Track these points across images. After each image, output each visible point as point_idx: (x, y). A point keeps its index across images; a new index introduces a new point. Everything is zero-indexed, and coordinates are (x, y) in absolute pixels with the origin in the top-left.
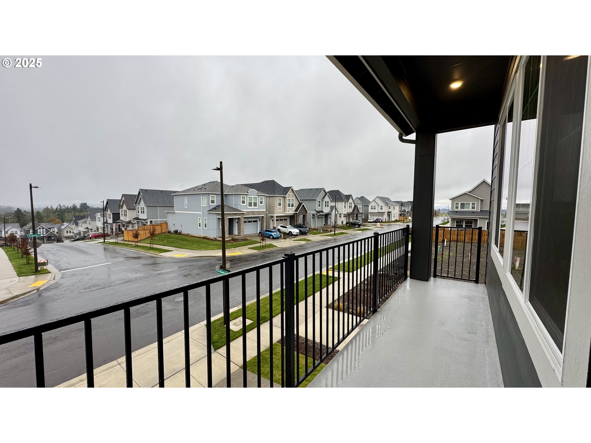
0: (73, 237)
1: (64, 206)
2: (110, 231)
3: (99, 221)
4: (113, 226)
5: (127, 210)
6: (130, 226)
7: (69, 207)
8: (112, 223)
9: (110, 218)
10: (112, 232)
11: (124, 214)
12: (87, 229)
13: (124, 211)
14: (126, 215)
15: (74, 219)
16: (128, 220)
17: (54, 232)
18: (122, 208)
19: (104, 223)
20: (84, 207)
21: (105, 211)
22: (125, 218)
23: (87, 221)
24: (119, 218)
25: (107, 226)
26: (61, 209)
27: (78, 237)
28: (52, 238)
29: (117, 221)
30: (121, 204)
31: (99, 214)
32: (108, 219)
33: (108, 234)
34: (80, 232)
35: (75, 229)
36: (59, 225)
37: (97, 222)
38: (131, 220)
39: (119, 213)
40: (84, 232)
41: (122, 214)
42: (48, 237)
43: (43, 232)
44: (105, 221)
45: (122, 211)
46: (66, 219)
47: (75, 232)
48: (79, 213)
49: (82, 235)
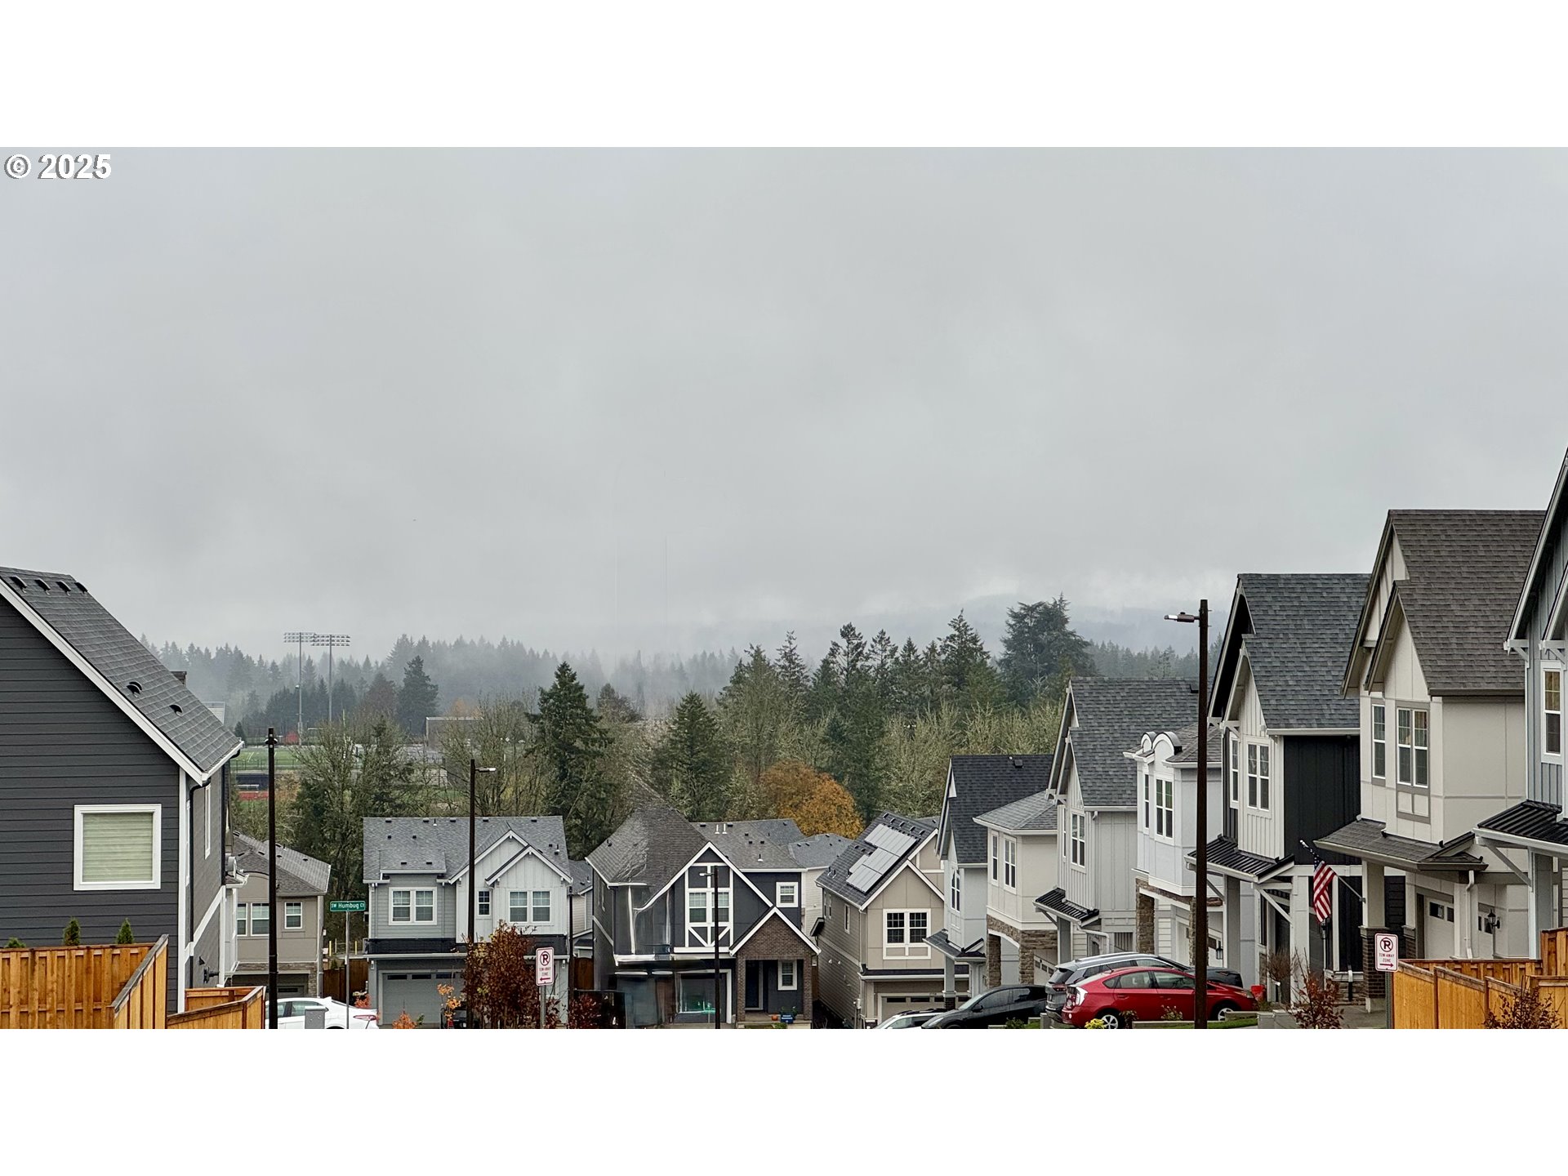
0: (940, 984)
1: (882, 638)
2: (1259, 949)
3: (1165, 825)
4: (1286, 895)
5: (1436, 707)
6: (1465, 903)
7: (921, 649)
8: (1280, 864)
9: (1259, 794)
10: (1279, 967)
11: (1404, 753)
12: (1055, 914)
13: (1404, 716)
14: (1416, 768)
15: (953, 794)
16: (1436, 833)
17: (797, 915)
18: (1380, 681)
19: (1203, 854)
20: (1040, 648)
21: (1219, 712)
22: (1405, 805)
23: (1054, 823)
24: (1347, 806)
25: (1233, 883)
26: (856, 675)
27: (976, 994)
28: (781, 987)
29: (1326, 843)
30: (1373, 635)
31: (1164, 745)
32: (1241, 804)
33: (1238, 981)
34: (995, 941)
35: (956, 900)
36: (835, 845)
37: (1145, 831)
38: (1470, 837)
39: (1356, 739)
40: (1031, 940)
41: (1380, 750)
42: (752, 967)
43: (718, 914)
44: (1215, 831)
45: (1380, 714)
46: (895, 785)
47: (959, 941)
48: (998, 714)
49: (1011, 975)
